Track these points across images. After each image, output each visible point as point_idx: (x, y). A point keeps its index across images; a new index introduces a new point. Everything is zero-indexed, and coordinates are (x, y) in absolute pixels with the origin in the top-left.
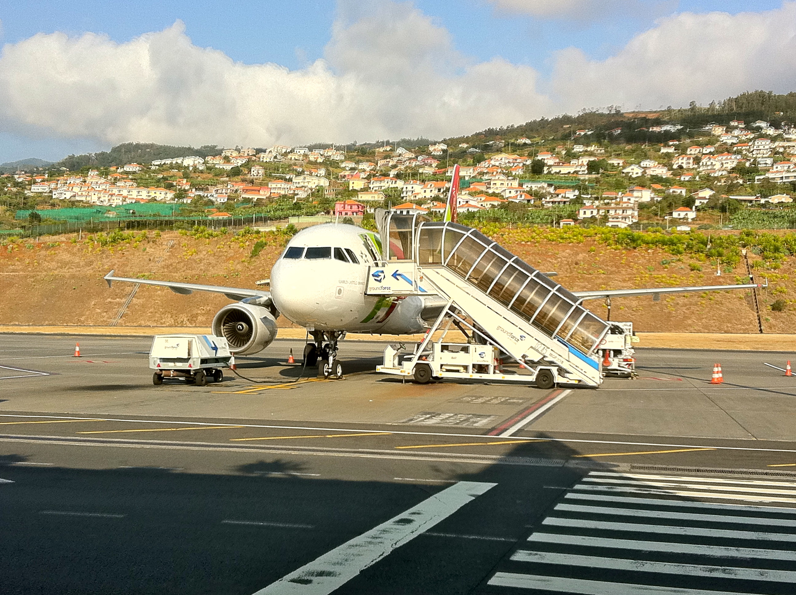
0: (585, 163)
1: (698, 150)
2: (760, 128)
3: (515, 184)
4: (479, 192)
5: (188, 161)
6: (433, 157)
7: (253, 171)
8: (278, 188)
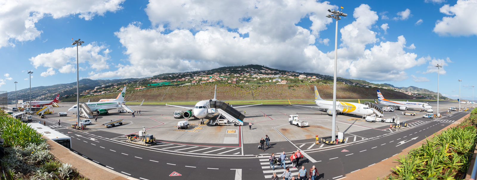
3: (218, 77)
4: (213, 79)
5: (170, 75)
6: (206, 73)
7: (180, 76)
8: (183, 79)
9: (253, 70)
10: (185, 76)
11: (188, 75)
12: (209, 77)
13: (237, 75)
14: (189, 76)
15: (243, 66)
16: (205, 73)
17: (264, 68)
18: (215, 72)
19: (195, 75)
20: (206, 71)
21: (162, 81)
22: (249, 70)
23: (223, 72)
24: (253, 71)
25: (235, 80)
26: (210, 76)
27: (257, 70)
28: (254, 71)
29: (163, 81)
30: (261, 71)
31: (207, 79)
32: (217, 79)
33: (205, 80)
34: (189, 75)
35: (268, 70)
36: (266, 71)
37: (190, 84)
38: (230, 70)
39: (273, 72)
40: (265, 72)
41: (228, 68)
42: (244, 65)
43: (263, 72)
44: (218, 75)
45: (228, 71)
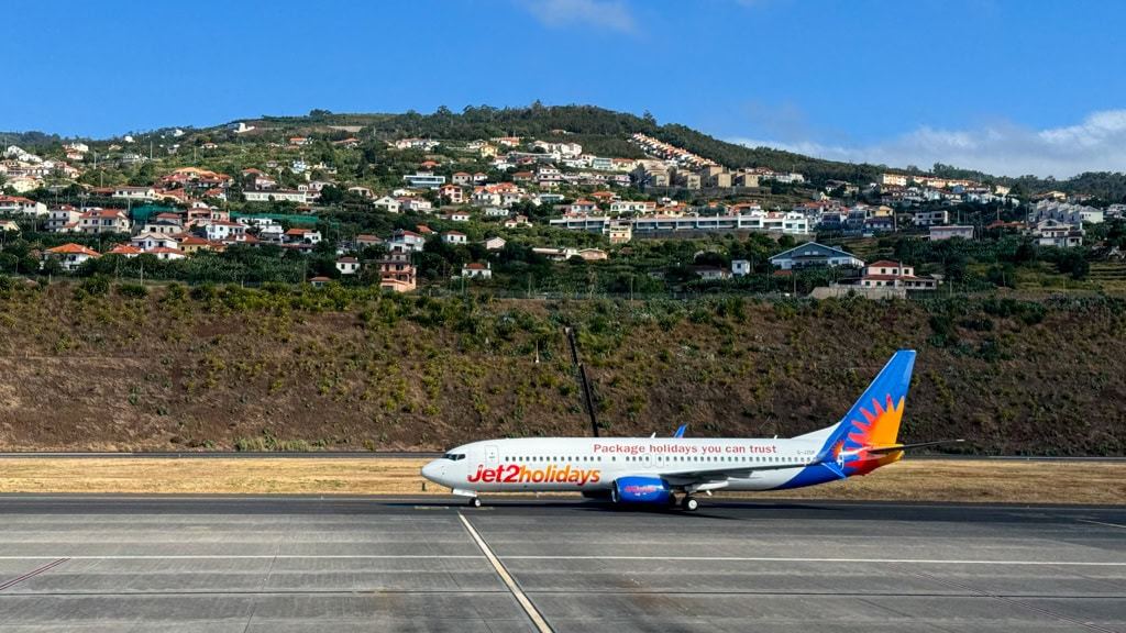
0: (319, 189)
1: (466, 178)
3: (225, 217)
6: (70, 164)
17: (654, 143)
39: (750, 179)
40: (675, 181)
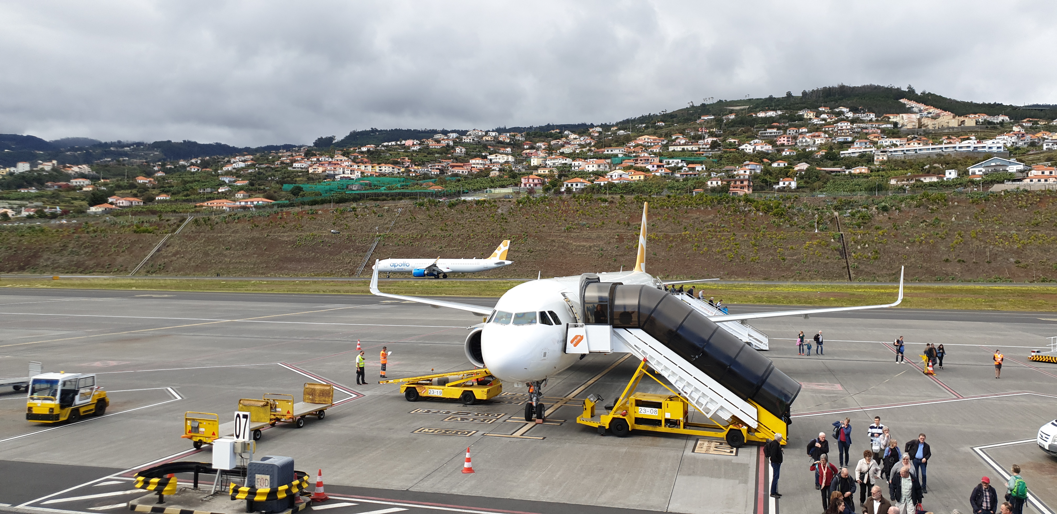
2: (842, 113)
3: (657, 160)
4: (630, 168)
5: (409, 143)
6: (592, 138)
7: (458, 150)
8: (477, 164)
9: (850, 115)
10: (485, 147)
11: (503, 144)
12: (607, 157)
13: (758, 148)
14: (509, 150)
15: (789, 94)
16: (590, 135)
17: (913, 104)
18: (641, 133)
19: (538, 149)
20: (592, 126)
21: (362, 167)
22: (824, 116)
23: (682, 132)
24: (847, 119)
25: (744, 172)
26: (616, 151)
27: (872, 116)
28: (853, 121)
29: (369, 168)
30: (893, 118)
31: (595, 168)
32: (649, 167)
33: (583, 174)
34: (509, 145)
35: (938, 111)
36: (925, 121)
37: (509, 190)
38: (719, 122)
39: (970, 121)
40: (920, 126)
41: (704, 109)
42: (797, 93)
43: (910, 126)
44: (657, 150)
45: (708, 124)
